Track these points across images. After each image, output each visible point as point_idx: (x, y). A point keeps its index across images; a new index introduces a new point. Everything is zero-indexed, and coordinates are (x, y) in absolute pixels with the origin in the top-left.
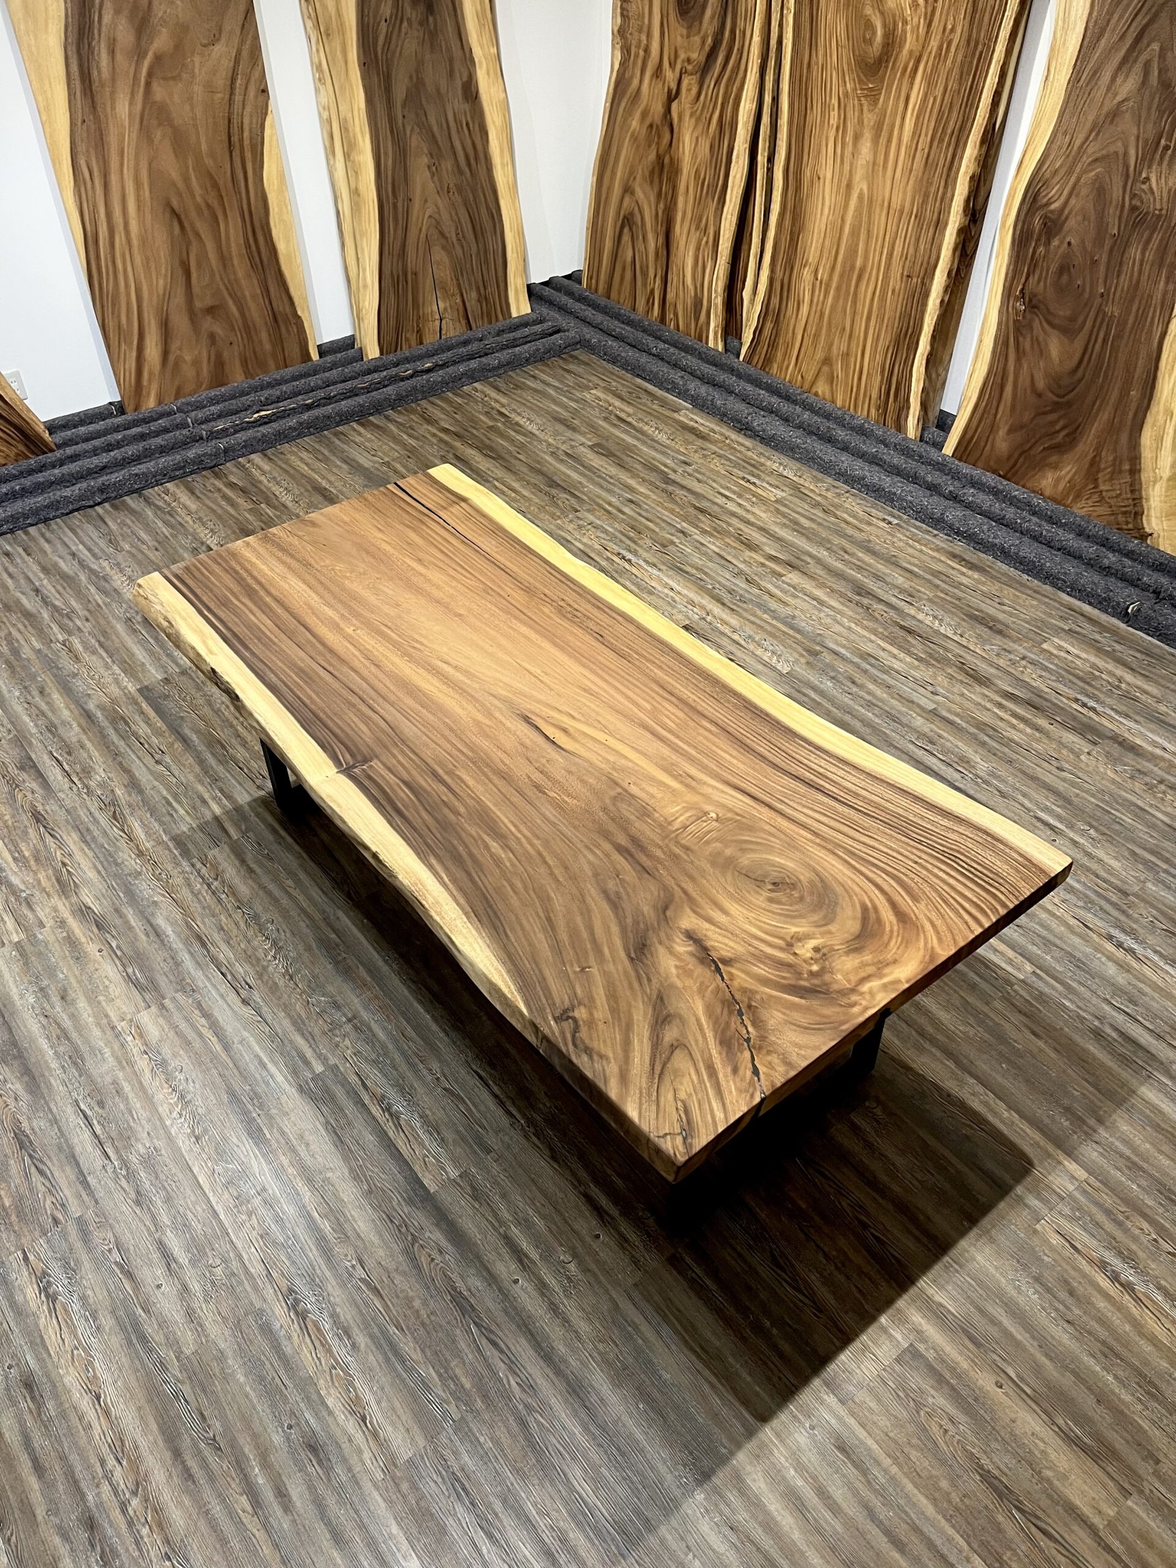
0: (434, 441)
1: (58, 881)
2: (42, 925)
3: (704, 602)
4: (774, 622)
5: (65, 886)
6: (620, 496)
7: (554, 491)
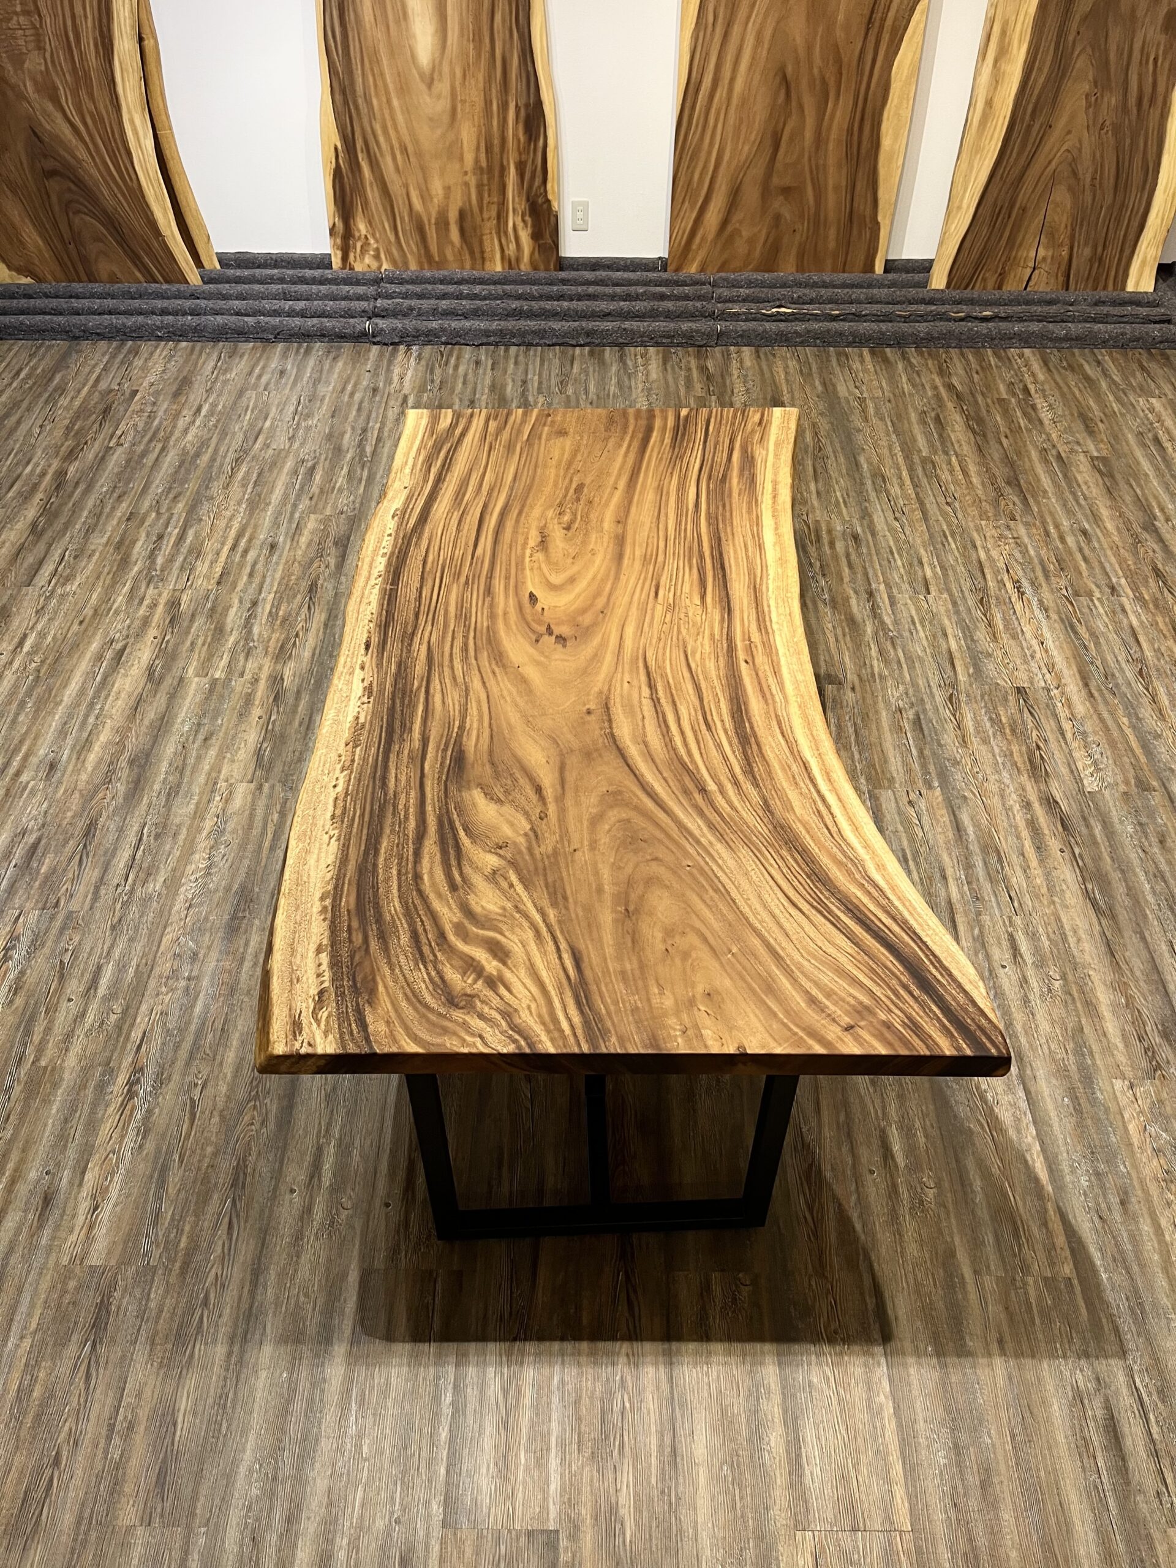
0: (930, 393)
1: (282, 647)
2: (242, 675)
3: (1066, 672)
4: (1128, 731)
5: (282, 654)
6: (1078, 522)
7: (1008, 490)
